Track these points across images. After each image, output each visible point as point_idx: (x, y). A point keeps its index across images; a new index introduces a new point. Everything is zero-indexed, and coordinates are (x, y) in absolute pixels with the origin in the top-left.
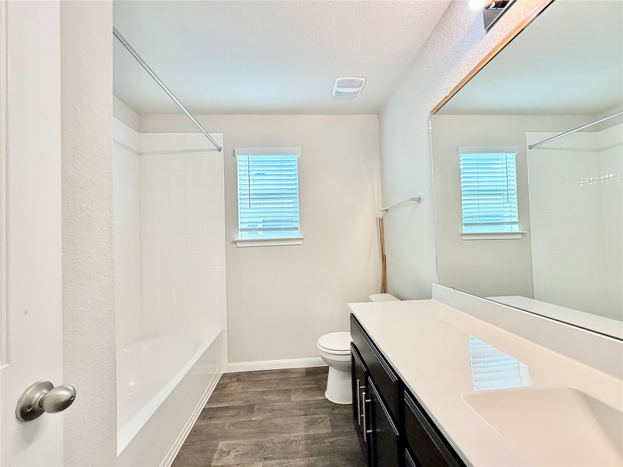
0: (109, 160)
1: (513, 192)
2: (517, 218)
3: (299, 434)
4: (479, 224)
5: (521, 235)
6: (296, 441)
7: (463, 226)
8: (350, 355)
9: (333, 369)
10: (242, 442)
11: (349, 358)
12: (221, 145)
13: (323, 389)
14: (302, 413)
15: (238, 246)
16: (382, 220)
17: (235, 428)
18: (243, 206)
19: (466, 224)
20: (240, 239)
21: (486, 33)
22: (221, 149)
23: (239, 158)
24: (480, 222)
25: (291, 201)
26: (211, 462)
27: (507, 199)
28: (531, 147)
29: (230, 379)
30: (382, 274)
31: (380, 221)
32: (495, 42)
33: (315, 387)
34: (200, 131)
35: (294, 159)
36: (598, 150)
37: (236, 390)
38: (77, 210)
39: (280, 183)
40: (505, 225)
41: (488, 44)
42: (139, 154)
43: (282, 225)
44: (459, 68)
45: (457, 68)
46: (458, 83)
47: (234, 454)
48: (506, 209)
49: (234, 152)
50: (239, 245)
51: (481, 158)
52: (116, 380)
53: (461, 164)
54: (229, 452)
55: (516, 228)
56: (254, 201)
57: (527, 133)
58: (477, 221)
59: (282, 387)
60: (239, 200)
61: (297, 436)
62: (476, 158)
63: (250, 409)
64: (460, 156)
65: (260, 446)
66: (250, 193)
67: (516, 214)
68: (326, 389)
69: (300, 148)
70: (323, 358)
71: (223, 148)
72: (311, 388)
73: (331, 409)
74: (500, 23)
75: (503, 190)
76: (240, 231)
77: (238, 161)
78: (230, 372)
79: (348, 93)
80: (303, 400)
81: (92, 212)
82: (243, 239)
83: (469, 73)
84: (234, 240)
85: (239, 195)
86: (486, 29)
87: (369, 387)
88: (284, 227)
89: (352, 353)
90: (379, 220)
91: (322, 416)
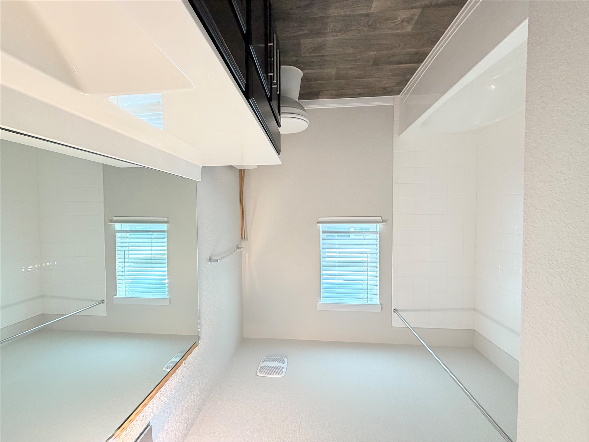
0: (526, 321)
1: (120, 260)
2: (117, 236)
3: (332, 38)
4: (152, 232)
5: (113, 220)
6: (336, 32)
7: (166, 230)
8: (282, 113)
9: (294, 99)
10: (389, 31)
11: (283, 110)
12: (394, 315)
13: (305, 80)
14: (326, 58)
15: (381, 217)
16: (242, 238)
17: (394, 44)
18: (375, 256)
19: (164, 231)
20: (378, 225)
21: (150, 422)
22: (394, 311)
23: (377, 302)
24: (150, 234)
25: (327, 259)
26: (421, 12)
27: (125, 254)
28: (103, 302)
29: (393, 90)
30: (243, 188)
31: (244, 237)
32: (143, 414)
33: (312, 81)
34: (414, 329)
35: (324, 298)
36: (42, 296)
37: (388, 79)
38: (567, 276)
39: (338, 277)
40: (127, 230)
41: (148, 412)
42: (474, 309)
43: (338, 236)
44: (174, 388)
45: (175, 387)
46: (175, 373)
47: (398, 20)
48: (126, 244)
49: (382, 308)
50: (379, 219)
51: (148, 293)
52: (526, 101)
53: (167, 289)
54: (403, 21)
55: (118, 227)
56: (363, 260)
57: (106, 315)
58: (154, 235)
59: (343, 82)
60: (378, 261)
61: (334, 36)
62: (153, 293)
63: (376, 62)
64: (168, 295)
65: (372, 27)
66: (367, 268)
67: (117, 240)
68: (302, 79)
69: (318, 309)
70: (304, 110)
71: (392, 311)
72: (315, 80)
73: (298, 61)
74: (138, 433)
75: (128, 263)
76: (378, 232)
77: (378, 298)
78: (392, 96)
79: (273, 361)
80: (325, 70)
81: (547, 272)
82: (375, 225)
83: (166, 384)
84: (384, 224)
85: (378, 266)
86: (150, 426)
87: (269, 87)
88: (336, 235)
89: (280, 115)
90: (244, 239)
91: (308, 55)
